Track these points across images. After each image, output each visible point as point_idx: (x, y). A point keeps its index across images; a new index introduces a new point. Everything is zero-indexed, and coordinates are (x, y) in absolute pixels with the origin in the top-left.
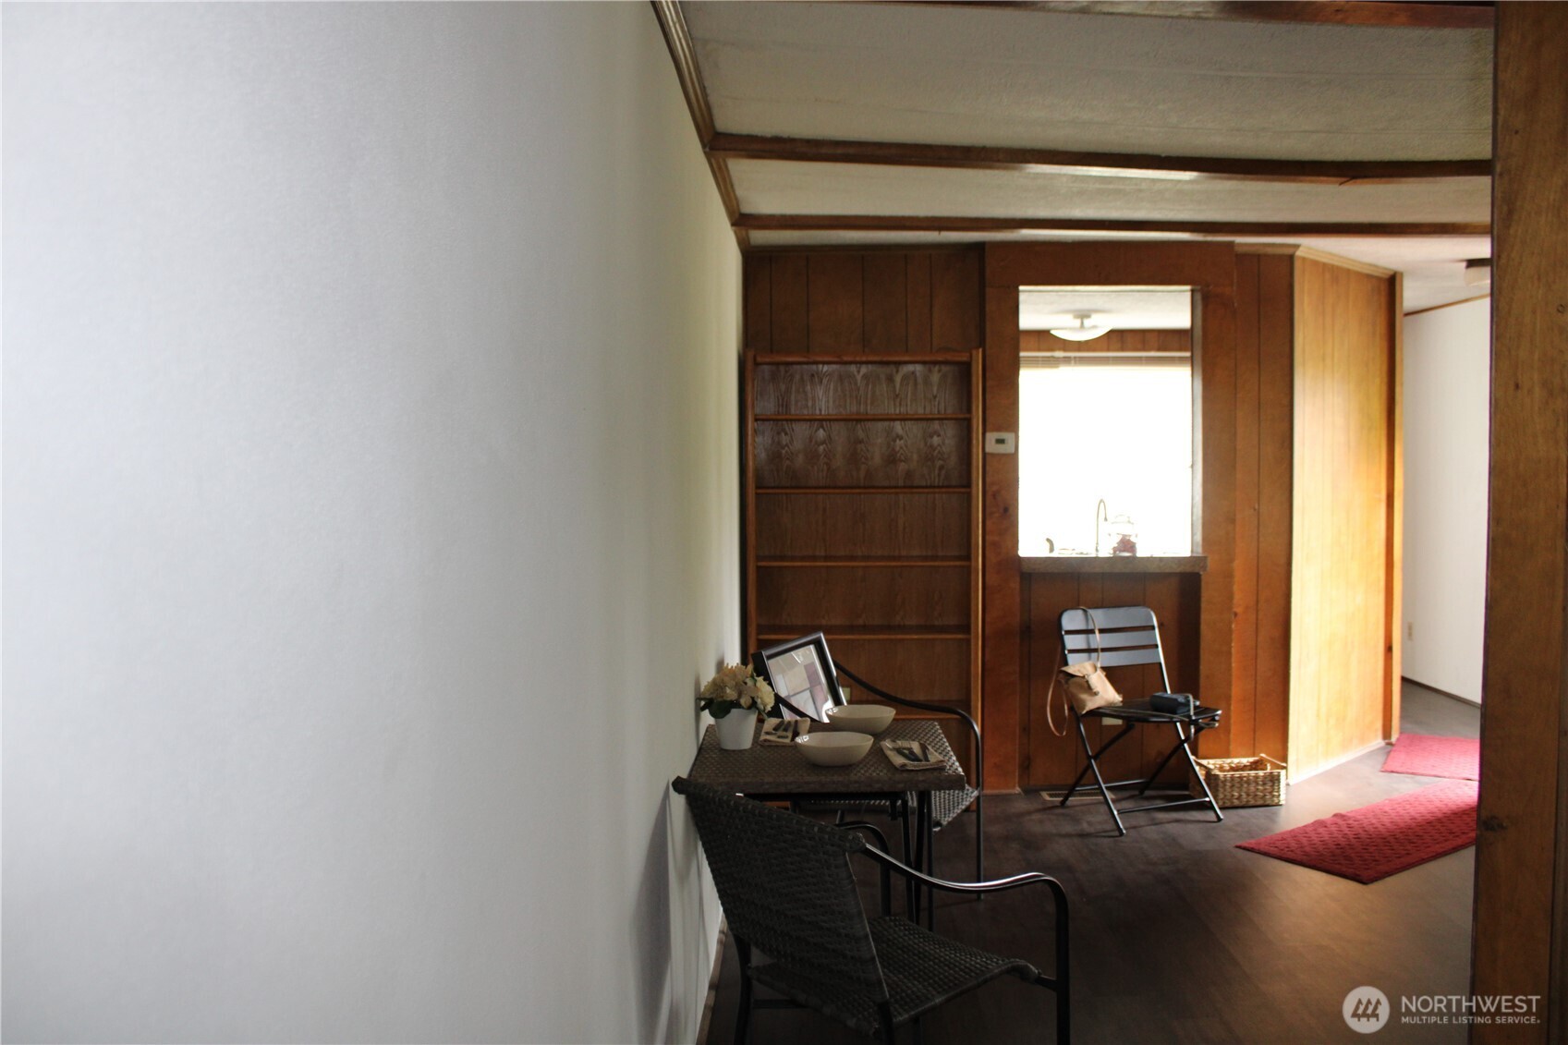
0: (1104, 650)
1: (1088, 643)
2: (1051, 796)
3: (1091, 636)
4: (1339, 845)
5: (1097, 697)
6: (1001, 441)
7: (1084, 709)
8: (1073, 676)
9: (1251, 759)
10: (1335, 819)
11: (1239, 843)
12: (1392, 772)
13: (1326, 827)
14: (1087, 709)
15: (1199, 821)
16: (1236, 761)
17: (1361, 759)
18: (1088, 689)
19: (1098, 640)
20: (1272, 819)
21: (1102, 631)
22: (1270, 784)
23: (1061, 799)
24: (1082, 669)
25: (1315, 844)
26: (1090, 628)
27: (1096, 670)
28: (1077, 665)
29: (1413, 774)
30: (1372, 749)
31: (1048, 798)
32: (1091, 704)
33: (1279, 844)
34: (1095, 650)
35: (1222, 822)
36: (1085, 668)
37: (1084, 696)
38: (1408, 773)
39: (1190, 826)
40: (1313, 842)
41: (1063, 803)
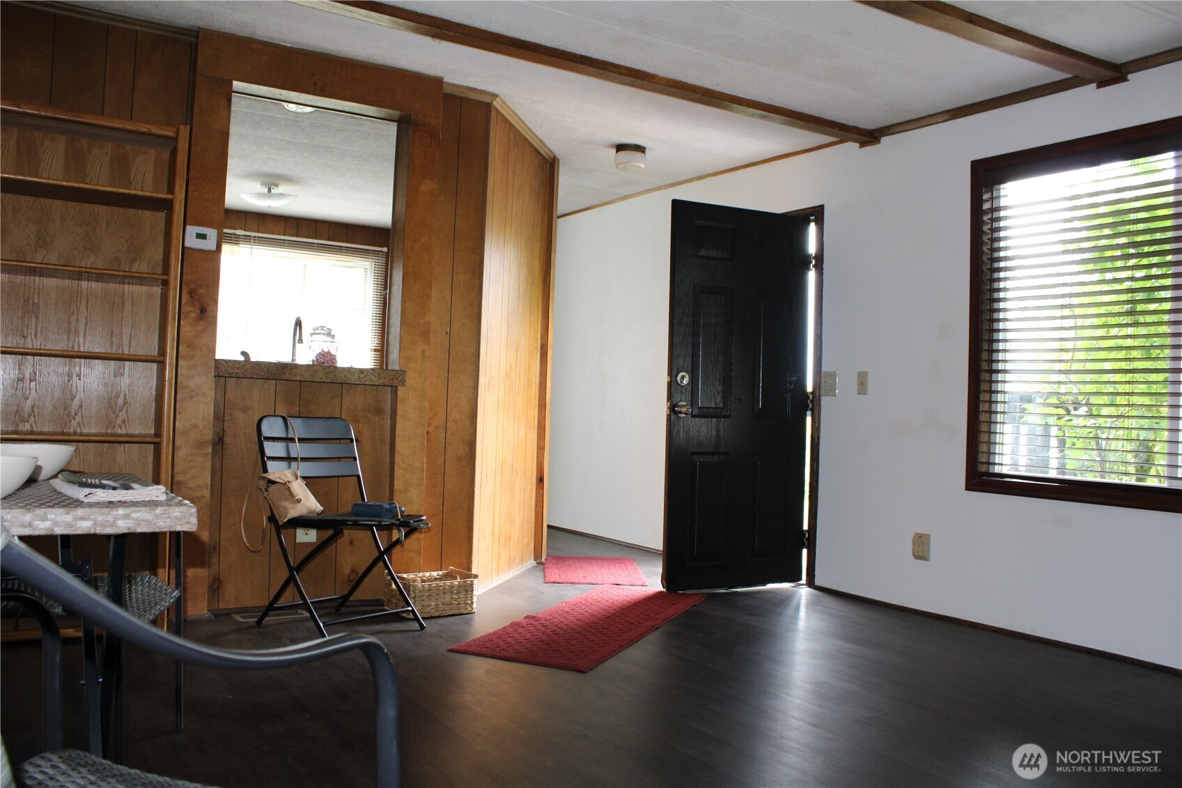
0: (303, 459)
1: (288, 452)
2: (243, 617)
3: (291, 445)
4: (543, 641)
5: (299, 505)
6: (201, 236)
7: (286, 516)
8: (273, 482)
9: (441, 573)
10: (527, 620)
11: (450, 647)
12: (555, 582)
13: (523, 627)
14: (289, 517)
15: (403, 631)
16: (427, 574)
17: (523, 575)
18: (290, 495)
19: (297, 449)
20: (469, 623)
21: (301, 440)
22: (465, 592)
23: (256, 619)
24: (282, 477)
25: (521, 642)
26: (289, 436)
27: (297, 479)
28: (277, 471)
29: (571, 583)
30: (528, 567)
31: (241, 620)
32: (294, 512)
33: (488, 644)
34: (295, 459)
35: (425, 630)
36: (285, 476)
37: (287, 504)
38: (567, 583)
39: (396, 636)
40: (519, 641)
41: (259, 623)
